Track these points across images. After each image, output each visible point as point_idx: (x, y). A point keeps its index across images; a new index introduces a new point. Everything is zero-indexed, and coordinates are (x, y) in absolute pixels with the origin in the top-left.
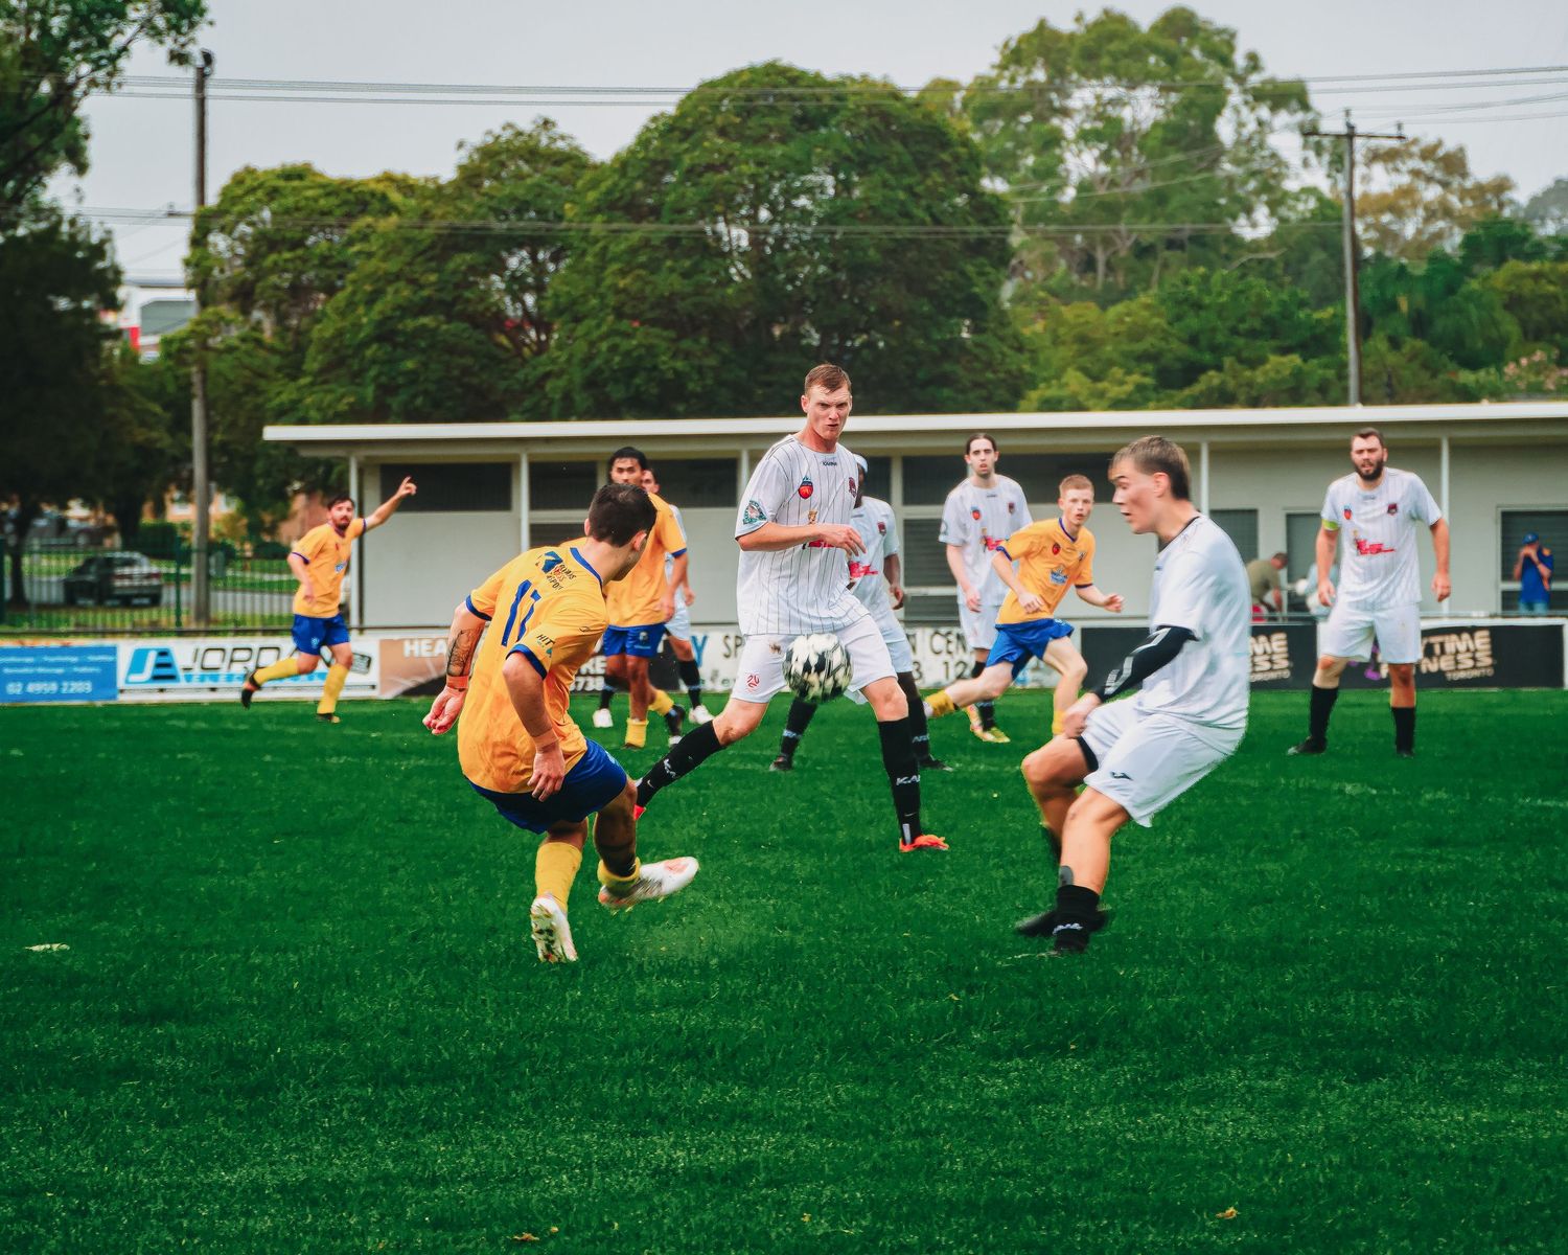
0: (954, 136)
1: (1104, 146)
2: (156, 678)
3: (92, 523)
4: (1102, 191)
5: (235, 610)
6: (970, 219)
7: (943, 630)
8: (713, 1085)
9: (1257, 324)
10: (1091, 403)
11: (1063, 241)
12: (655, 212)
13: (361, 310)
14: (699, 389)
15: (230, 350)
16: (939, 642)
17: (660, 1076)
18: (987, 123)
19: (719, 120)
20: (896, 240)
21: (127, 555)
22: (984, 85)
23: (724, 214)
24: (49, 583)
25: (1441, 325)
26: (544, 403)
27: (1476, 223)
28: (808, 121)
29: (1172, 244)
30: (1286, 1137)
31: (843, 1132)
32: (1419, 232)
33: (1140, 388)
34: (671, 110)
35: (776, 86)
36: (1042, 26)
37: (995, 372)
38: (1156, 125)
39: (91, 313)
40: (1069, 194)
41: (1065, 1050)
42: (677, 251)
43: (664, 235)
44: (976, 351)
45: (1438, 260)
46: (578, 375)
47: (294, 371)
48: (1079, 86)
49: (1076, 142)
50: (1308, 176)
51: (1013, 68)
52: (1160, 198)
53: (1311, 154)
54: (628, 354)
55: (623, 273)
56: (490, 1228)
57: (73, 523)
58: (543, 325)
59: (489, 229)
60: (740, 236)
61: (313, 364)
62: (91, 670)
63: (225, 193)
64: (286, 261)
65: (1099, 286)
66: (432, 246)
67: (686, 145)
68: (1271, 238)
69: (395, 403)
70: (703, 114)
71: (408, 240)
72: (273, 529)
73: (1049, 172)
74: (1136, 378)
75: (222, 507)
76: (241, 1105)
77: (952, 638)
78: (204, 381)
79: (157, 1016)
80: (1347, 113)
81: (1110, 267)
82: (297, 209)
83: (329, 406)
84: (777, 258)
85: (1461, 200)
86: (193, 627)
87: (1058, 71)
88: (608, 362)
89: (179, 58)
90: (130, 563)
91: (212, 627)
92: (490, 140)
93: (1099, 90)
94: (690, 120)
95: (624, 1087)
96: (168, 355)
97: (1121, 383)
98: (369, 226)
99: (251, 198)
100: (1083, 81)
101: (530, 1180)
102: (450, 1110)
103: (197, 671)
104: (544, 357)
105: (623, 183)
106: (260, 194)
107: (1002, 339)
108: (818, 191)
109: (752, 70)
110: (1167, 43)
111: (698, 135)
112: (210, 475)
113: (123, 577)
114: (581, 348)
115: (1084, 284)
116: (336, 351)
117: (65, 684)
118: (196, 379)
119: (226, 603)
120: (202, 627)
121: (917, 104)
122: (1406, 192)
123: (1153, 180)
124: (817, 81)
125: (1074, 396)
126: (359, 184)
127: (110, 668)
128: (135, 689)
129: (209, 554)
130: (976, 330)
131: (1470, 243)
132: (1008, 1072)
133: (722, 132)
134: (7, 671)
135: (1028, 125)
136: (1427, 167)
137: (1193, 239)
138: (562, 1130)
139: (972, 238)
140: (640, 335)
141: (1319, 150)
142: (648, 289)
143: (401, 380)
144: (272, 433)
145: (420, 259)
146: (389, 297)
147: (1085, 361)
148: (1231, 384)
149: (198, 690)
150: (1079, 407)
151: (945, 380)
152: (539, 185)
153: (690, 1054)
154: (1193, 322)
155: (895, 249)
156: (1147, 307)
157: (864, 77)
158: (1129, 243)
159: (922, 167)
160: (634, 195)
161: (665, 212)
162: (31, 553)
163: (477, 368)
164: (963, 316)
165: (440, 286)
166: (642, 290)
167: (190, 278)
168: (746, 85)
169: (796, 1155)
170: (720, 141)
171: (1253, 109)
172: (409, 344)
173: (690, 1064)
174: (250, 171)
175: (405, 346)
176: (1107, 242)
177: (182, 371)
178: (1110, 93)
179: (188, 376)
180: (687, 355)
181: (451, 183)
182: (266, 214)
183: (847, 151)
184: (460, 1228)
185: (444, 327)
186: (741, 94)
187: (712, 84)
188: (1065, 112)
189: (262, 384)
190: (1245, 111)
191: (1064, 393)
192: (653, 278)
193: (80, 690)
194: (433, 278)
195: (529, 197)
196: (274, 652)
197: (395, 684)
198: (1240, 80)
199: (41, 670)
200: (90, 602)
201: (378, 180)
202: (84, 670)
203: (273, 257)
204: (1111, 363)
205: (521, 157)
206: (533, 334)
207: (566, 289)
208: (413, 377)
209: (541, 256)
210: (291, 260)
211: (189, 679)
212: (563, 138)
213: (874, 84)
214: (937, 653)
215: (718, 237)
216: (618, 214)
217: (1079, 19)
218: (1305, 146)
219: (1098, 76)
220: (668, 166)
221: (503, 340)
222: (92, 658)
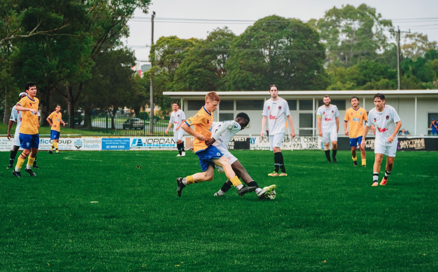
0: (313, 31)
1: (348, 33)
2: (138, 145)
3: (129, 112)
4: (347, 43)
5: (158, 131)
6: (317, 49)
7: (307, 137)
8: (225, 233)
9: (379, 72)
10: (342, 89)
11: (339, 54)
12: (249, 47)
13: (186, 67)
14: (258, 85)
15: (159, 75)
16: (306, 140)
17: (214, 231)
18: (323, 28)
19: (263, 27)
20: (301, 53)
21: (136, 119)
22: (321, 20)
23: (264, 47)
24: (121, 124)
25: (419, 73)
26: (225, 87)
27: (428, 51)
28: (281, 28)
29: (363, 55)
30: (343, 246)
31: (250, 243)
32: (417, 52)
33: (353, 86)
34: (252, 25)
35: (275, 20)
36: (334, 7)
37: (321, 82)
38: (359, 29)
39: (130, 67)
40: (340, 44)
41: (301, 227)
42: (253, 55)
43: (250, 52)
44: (318, 77)
45: (419, 59)
46: (232, 82)
47: (172, 80)
48: (342, 21)
49: (342, 32)
50: (392, 40)
51: (328, 16)
52: (360, 45)
53: (392, 36)
54: (242, 77)
55: (242, 60)
56: (169, 262)
57: (125, 112)
58: (224, 71)
59: (214, 50)
60: (267, 52)
61: (175, 78)
62: (124, 143)
63: (158, 41)
64: (171, 56)
65: (346, 64)
66: (201, 54)
67: (255, 33)
68: (384, 54)
69: (193, 87)
70: (259, 26)
71: (196, 52)
72: (168, 114)
73: (335, 39)
74: (352, 83)
75: (157, 109)
76: (125, 236)
77: (309, 139)
78: (153, 82)
79: (112, 217)
80: (398, 27)
81: (348, 59)
82: (173, 45)
83: (179, 87)
84: (275, 57)
85: (426, 46)
86: (150, 134)
87: (338, 17)
88: (238, 79)
89: (145, 12)
90: (137, 120)
91: (154, 134)
92: (214, 31)
93: (347, 21)
94: (256, 27)
95: (206, 233)
96: (145, 76)
97: (349, 84)
98: (188, 49)
99: (163, 43)
100: (343, 20)
101: (180, 252)
102: (168, 238)
103: (147, 144)
104: (225, 78)
105: (242, 41)
106: (165, 42)
107: (323, 75)
108: (284, 43)
109: (270, 17)
110: (362, 11)
111: (258, 30)
112: (154, 102)
113: (135, 123)
114: (232, 76)
115: (343, 63)
116: (180, 76)
117: (119, 146)
118: (151, 81)
119: (157, 129)
120: (151, 134)
121: (305, 24)
122: (414, 44)
123: (358, 41)
124: (284, 19)
125: (339, 87)
126: (187, 40)
127: (128, 143)
128: (134, 148)
129: (153, 119)
130: (318, 72)
131: (427, 55)
132: (288, 231)
133: (263, 30)
134: (106, 143)
135: (331, 29)
136: (419, 39)
137: (367, 54)
138: (191, 242)
139: (317, 53)
140: (245, 73)
141: (394, 35)
142: (247, 63)
143: (194, 82)
144: (165, 93)
145: (199, 56)
146: (192, 64)
147: (341, 80)
148: (373, 85)
149: (147, 148)
150: (340, 90)
151: (311, 83)
152: (224, 41)
153: (222, 227)
154: (365, 71)
155: (301, 55)
156: (355, 68)
157: (294, 18)
158: (353, 54)
159: (307, 38)
160: (244, 43)
161: (251, 47)
162: (115, 118)
163: (210, 80)
164: (315, 70)
165: (203, 62)
166: (246, 64)
167: (150, 60)
168: (268, 20)
169: (239, 248)
170: (263, 32)
171: (380, 26)
172: (196, 74)
173: (220, 229)
174: (163, 37)
175: (195, 75)
176: (348, 54)
177: (148, 80)
178: (349, 22)
179: (149, 81)
180: (255, 78)
181: (205, 40)
182: (166, 46)
183: (290, 34)
184: (163, 262)
185: (204, 71)
186: (268, 21)
187: (261, 20)
188: (340, 26)
189: (165, 83)
190: (378, 26)
191: (337, 86)
192: (248, 61)
193: (122, 148)
194: (201, 60)
195: (222, 43)
196: (163, 140)
197: (189, 147)
198: (377, 19)
199: (113, 143)
200: (128, 129)
201: (190, 39)
202: (123, 143)
203: (168, 55)
204: (347, 80)
205: (221, 35)
206: (223, 73)
207: (229, 63)
208: (197, 82)
209: (225, 56)
210: (172, 56)
211: (145, 145)
212: (230, 31)
213: (296, 20)
214: (305, 142)
215: (262, 52)
216: (241, 47)
217: (343, 6)
218: (391, 34)
219: (346, 19)
220: (252, 37)
221: (216, 74)
222: (124, 141)
